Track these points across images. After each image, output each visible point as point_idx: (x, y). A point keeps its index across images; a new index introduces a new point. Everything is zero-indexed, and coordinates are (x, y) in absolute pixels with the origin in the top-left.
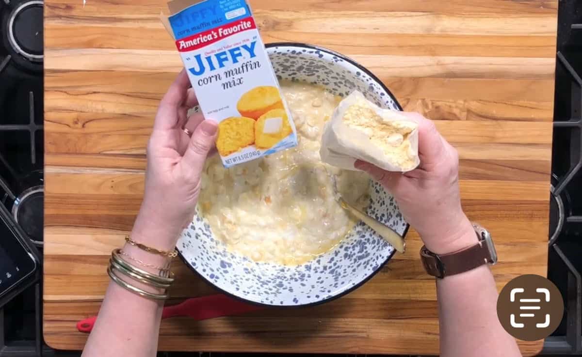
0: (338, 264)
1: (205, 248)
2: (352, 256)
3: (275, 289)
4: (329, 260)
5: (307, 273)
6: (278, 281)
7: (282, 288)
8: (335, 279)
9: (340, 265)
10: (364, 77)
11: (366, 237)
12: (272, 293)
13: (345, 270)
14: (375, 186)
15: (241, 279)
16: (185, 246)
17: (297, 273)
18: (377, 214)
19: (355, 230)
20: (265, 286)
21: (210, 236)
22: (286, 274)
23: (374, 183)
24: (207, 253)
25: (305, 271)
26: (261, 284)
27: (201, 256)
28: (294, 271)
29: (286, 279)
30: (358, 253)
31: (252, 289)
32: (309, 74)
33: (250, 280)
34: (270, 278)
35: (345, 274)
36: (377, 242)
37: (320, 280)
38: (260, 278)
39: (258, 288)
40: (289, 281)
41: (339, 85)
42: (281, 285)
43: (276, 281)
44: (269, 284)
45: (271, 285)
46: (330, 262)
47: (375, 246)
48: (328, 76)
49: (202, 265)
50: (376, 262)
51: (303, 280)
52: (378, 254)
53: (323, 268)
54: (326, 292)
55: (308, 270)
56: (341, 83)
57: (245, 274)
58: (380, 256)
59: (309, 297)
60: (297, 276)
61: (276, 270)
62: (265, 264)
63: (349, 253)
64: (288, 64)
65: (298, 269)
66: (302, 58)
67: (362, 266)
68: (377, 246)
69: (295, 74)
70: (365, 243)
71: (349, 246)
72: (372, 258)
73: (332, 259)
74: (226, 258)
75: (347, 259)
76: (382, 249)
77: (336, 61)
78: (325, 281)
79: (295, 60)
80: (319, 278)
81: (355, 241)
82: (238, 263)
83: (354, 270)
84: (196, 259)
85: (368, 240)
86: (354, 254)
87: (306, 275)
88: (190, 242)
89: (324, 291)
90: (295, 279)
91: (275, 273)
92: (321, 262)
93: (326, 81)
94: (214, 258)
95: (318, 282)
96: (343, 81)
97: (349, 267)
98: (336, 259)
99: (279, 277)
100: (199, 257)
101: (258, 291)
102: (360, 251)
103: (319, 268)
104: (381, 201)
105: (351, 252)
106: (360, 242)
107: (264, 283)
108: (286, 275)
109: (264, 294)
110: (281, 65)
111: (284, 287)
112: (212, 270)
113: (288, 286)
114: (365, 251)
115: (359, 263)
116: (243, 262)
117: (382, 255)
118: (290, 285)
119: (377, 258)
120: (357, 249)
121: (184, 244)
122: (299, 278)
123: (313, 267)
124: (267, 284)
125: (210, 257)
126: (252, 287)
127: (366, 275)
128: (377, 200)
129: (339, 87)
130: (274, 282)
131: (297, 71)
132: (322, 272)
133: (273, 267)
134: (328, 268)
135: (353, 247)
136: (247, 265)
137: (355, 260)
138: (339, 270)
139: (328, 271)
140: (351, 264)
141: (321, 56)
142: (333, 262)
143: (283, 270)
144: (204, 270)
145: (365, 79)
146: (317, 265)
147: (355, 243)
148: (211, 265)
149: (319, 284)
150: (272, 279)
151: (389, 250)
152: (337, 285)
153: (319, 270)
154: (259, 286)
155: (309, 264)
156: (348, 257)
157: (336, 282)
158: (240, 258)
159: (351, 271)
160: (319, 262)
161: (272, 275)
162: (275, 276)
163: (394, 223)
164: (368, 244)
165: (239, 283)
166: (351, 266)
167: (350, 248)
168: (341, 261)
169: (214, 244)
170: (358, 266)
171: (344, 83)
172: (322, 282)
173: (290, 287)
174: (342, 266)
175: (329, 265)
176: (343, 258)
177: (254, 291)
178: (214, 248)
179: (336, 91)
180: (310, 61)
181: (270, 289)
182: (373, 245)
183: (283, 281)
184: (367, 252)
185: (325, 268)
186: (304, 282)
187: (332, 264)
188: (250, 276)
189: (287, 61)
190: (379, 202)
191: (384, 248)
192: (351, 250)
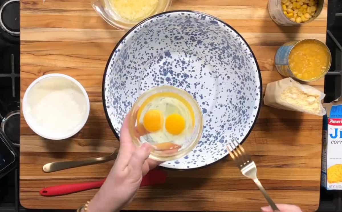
0: (243, 74)
1: (209, 149)
2: (241, 65)
3: (245, 116)
4: (239, 79)
5: (242, 94)
6: (241, 112)
7: (246, 112)
8: (250, 80)
9: (244, 74)
10: (138, 29)
11: (232, 53)
12: (247, 119)
13: (247, 72)
14: (204, 38)
15: (233, 134)
16: (204, 161)
17: (240, 100)
18: (221, 43)
19: (226, 58)
20: (242, 121)
21: (203, 142)
22: (238, 106)
23: (202, 38)
24: (212, 148)
25: (240, 94)
26: (239, 123)
27: (212, 153)
28: (239, 101)
29: (242, 107)
30: (239, 61)
31: (241, 130)
32: (128, 58)
33: (236, 129)
34: (238, 117)
35: (250, 73)
36: (237, 49)
37: (249, 89)
38: (236, 122)
39: (241, 126)
40: (243, 107)
41: (139, 43)
42: (244, 112)
43: (241, 114)
44: (241, 118)
45: (242, 117)
46: (240, 79)
47: (239, 51)
48: (132, 48)
49: (218, 154)
50: (248, 54)
51: (245, 98)
52: (243, 51)
53: (242, 84)
54: (256, 88)
55: (240, 93)
56: (138, 42)
57: (231, 130)
58: (245, 50)
59: (256, 99)
60: (242, 101)
61: (235, 111)
62: (229, 116)
63: (238, 66)
64: (118, 69)
65: (238, 98)
66: (117, 61)
67: (248, 62)
68: (239, 50)
69: (125, 66)
70: (235, 56)
71: (234, 65)
72: (245, 55)
73: (239, 77)
74: (218, 138)
75: (241, 69)
76: (242, 48)
77: (124, 43)
78: (249, 86)
79: (117, 65)
80: (247, 88)
81: (232, 60)
82: (224, 131)
83: (249, 68)
84: (213, 157)
85: (234, 53)
86: (240, 63)
87: (243, 95)
88: (202, 157)
89: (255, 89)
90: (243, 102)
91: (236, 112)
92: (238, 84)
93: (135, 49)
94: (216, 145)
95: (249, 90)
96: (137, 40)
97: (246, 69)
98: (239, 74)
99: (239, 111)
100: (212, 155)
101: (242, 127)
102: (239, 60)
103: (241, 86)
104: (214, 38)
105: (238, 65)
106: (234, 58)
107: (240, 122)
108: (240, 107)
109: (246, 124)
110: (117, 73)
111: (246, 111)
112: (222, 150)
113: (246, 108)
114: (239, 57)
115: (246, 63)
116: (224, 129)
117: (245, 49)
118: (246, 107)
119: (246, 52)
120: (237, 61)
121: (202, 161)
122: (244, 99)
123: (240, 90)
124: (241, 120)
125: (215, 147)
126: (239, 130)
127: (253, 62)
128: (212, 40)
129: (140, 43)
130: (241, 116)
131: (124, 64)
132: (244, 85)
133: (232, 112)
134: (243, 81)
135: (236, 62)
136: (226, 127)
137: (244, 65)
138: (246, 76)
139: (244, 81)
140: (245, 68)
141: (119, 50)
142: (241, 77)
143: (236, 107)
144: (221, 154)
145: (140, 29)
146: (239, 87)
147: (234, 61)
148: (219, 149)
149: (250, 90)
150: (239, 115)
151: (243, 44)
152: (254, 81)
153: (243, 87)
154: (240, 125)
155: (237, 91)
156: (240, 68)
157: (252, 81)
158: (221, 129)
159: (249, 70)
160: (238, 85)
161: (237, 114)
162: (238, 113)
163: (229, 36)
164: (236, 54)
165: (235, 136)
166: (246, 68)
167: (235, 65)
168: (241, 72)
169: (208, 142)
170: (247, 64)
171: (139, 40)
172: (250, 88)
173: (247, 107)
174: (244, 73)
175: (241, 80)
176: (240, 71)
177: (242, 129)
178: (210, 143)
179: (142, 45)
180: (120, 57)
181: (244, 119)
182: (238, 52)
183: (242, 110)
184: (240, 57)
185: (242, 83)
186: (247, 98)
187: (242, 78)
188: (233, 128)
189: (116, 70)
190: (214, 40)
191: (241, 47)
192: (237, 64)
